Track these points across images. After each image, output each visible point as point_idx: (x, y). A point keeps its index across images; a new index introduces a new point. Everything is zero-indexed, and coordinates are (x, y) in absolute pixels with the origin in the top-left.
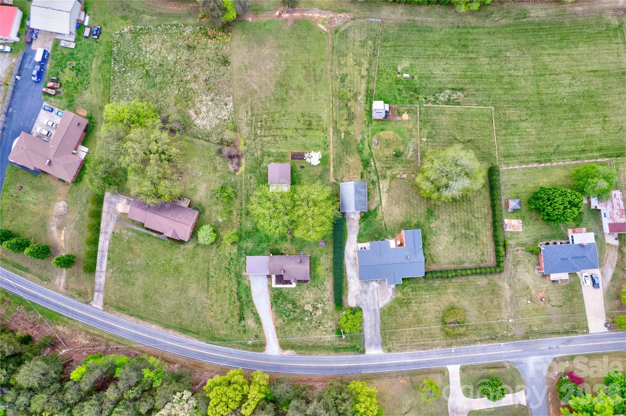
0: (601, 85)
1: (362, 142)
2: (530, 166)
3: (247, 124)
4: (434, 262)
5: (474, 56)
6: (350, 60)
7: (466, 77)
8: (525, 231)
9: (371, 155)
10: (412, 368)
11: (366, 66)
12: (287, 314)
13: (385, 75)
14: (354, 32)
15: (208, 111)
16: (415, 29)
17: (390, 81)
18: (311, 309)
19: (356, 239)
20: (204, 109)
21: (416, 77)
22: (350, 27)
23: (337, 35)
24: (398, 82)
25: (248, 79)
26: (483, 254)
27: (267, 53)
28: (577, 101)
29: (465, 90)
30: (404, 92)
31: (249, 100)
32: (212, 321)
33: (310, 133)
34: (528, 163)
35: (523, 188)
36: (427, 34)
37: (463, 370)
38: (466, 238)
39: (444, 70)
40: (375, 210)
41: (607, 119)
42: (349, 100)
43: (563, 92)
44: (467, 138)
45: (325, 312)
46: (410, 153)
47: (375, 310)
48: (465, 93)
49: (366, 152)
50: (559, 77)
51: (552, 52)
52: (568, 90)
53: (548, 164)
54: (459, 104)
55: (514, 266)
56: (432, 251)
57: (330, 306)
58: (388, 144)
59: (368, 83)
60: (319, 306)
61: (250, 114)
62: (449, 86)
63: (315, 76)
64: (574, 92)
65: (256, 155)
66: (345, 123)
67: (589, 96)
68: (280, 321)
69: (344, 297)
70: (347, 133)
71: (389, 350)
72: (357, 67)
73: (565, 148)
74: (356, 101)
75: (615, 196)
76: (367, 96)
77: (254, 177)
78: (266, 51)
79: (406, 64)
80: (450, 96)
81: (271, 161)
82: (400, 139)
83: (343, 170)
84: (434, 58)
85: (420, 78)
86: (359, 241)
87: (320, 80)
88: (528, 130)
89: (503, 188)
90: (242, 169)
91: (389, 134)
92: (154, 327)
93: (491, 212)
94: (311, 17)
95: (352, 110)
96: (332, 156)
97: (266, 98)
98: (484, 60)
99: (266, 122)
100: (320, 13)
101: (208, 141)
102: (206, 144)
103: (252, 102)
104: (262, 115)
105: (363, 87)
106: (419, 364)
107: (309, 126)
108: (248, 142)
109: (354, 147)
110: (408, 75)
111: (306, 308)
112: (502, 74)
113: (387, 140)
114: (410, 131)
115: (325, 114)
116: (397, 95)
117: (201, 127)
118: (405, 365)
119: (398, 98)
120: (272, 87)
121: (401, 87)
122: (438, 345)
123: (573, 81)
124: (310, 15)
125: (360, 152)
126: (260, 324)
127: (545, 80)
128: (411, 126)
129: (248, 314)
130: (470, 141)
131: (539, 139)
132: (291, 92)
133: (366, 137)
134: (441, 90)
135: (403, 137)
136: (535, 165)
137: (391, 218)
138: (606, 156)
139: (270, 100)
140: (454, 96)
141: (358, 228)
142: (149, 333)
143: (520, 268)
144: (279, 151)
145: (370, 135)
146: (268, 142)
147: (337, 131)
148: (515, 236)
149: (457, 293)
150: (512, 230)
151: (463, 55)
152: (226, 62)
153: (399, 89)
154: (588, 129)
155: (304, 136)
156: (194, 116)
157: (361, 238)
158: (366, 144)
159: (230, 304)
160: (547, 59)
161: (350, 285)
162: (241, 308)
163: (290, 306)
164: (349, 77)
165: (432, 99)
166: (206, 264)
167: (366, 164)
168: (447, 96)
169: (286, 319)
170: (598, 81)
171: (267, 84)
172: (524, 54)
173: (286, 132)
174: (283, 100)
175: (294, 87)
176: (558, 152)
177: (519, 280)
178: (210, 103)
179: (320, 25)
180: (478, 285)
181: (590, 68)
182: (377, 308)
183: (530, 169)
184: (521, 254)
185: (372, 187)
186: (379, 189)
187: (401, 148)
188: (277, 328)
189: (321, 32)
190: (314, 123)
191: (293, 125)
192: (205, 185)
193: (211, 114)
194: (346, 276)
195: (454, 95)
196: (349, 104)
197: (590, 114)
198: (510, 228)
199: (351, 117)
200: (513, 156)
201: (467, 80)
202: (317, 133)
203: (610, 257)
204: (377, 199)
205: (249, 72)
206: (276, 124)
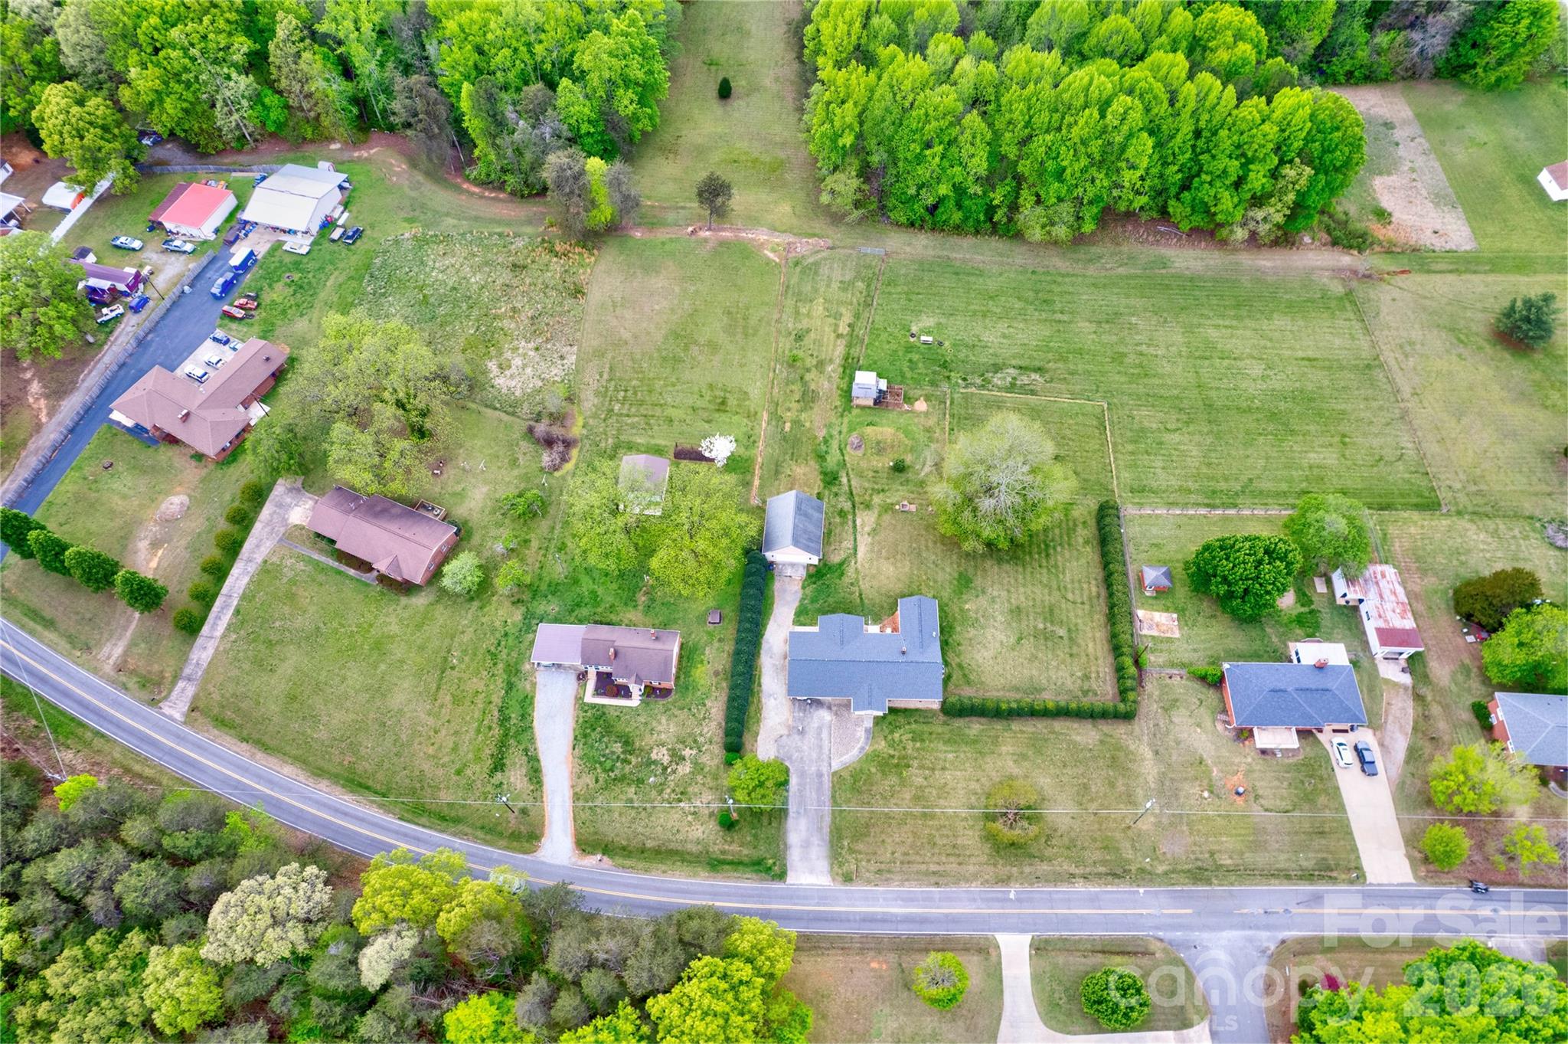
0: (1326, 383)
1: (826, 441)
2: (1191, 512)
3: (597, 393)
4: (968, 683)
5: (1065, 318)
6: (819, 309)
7: (1048, 350)
8: (1188, 639)
9: (843, 464)
10: (904, 930)
11: (847, 318)
12: (608, 764)
13: (884, 336)
14: (831, 268)
15: (524, 367)
16: (949, 269)
17: (894, 347)
18: (666, 760)
19: (792, 616)
20: (517, 362)
21: (947, 344)
22: (825, 259)
23: (798, 269)
24: (909, 349)
25: (614, 322)
26: (1086, 677)
27: (659, 285)
28: (1282, 406)
29: (1047, 371)
30: (920, 365)
31: (609, 356)
32: (426, 766)
33: (720, 416)
34: (1185, 506)
35: (1176, 552)
36: (972, 279)
37: (1039, 948)
38: (1046, 639)
39: (1004, 336)
40: (841, 564)
41: (1347, 440)
42: (808, 370)
43: (1251, 388)
45: (698, 767)
46: (927, 469)
47: (820, 775)
48: (1047, 376)
49: (832, 460)
50: (1240, 364)
51: (1221, 322)
52: (1261, 385)
53: (1232, 512)
54: (1033, 393)
55: (1165, 710)
56: (966, 660)
57: (713, 756)
58: (880, 448)
59: (849, 346)
60: (687, 752)
61: (606, 376)
62: (1013, 362)
63: (745, 327)
64: (1273, 390)
65: (603, 445)
66: (794, 406)
67: (1307, 399)
68: (589, 779)
69: (747, 738)
70: (797, 423)
71: (848, 879)
72: (831, 320)
73: (1267, 486)
74: (822, 372)
75: (1383, 576)
76: (845, 368)
78: (658, 282)
79: (929, 321)
80: (1014, 379)
82: (908, 442)
84: (984, 316)
85: (954, 345)
86: (797, 622)
87: (754, 335)
88: (1182, 447)
89: (1130, 548)
90: (569, 466)
91: (885, 429)
93: (1103, 592)
94: (753, 239)
95: (813, 386)
96: (760, 460)
97: (643, 354)
98: (1085, 326)
99: (635, 393)
100: (770, 235)
101: (513, 414)
102: (507, 418)
103: (613, 358)
104: (630, 380)
105: (840, 350)
106: (923, 920)
108: (591, 421)
109: (806, 448)
110: (930, 339)
111: (653, 756)
112: (1122, 349)
113: (878, 443)
114: (928, 430)
115: (756, 391)
116: (906, 369)
117: (505, 391)
118: (885, 919)
119: (909, 375)
120: (658, 337)
121: (916, 357)
122: (975, 877)
123: (1269, 372)
124: (750, 236)
125: (821, 458)
126: (541, 783)
127: (1212, 367)
128: (931, 423)
129: (514, 757)
131: (1209, 465)
132: (694, 349)
133: (835, 433)
134: (997, 368)
135: (914, 439)
136: (1203, 511)
137: (875, 583)
139: (651, 358)
140: (1025, 380)
141: (800, 595)
142: (271, 783)
143: (1180, 716)
144: (653, 442)
145: (845, 430)
146: (633, 426)
147: (777, 418)
148: (1164, 646)
149: (1023, 757)
150: (1155, 633)
151: (1044, 315)
152: (578, 292)
153: (910, 361)
154: (1312, 455)
155: (708, 422)
156: (495, 371)
157: (803, 615)
158: (835, 446)
159: (478, 732)
160: (1213, 333)
161: (765, 713)
162: (502, 745)
163: (618, 748)
164: (812, 335)
165: (978, 381)
166: (447, 641)
167: (830, 479)
168: (1009, 379)
169: (602, 776)
170: (1319, 376)
171: (648, 333)
172: (1165, 321)
173: (670, 412)
174: (677, 360)
175: (702, 340)
176: (1252, 492)
177: (1178, 743)
178: (532, 353)
179: (766, 252)
180: (1075, 744)
181: (1300, 354)
182: (825, 770)
183: (1191, 517)
184: (1181, 686)
185: (838, 520)
186: (855, 527)
187: (909, 459)
188: (576, 797)
189: (768, 262)
190: (732, 402)
191: (690, 402)
192: (485, 489)
193: (529, 370)
194: (759, 692)
195: (1024, 378)
196: (808, 377)
197: (1312, 428)
198: (1150, 628)
199: (808, 398)
200: (1151, 491)
201: (1050, 356)
202: (736, 418)
203: (1395, 710)
204: (848, 544)
205: (618, 311)
206: (654, 398)
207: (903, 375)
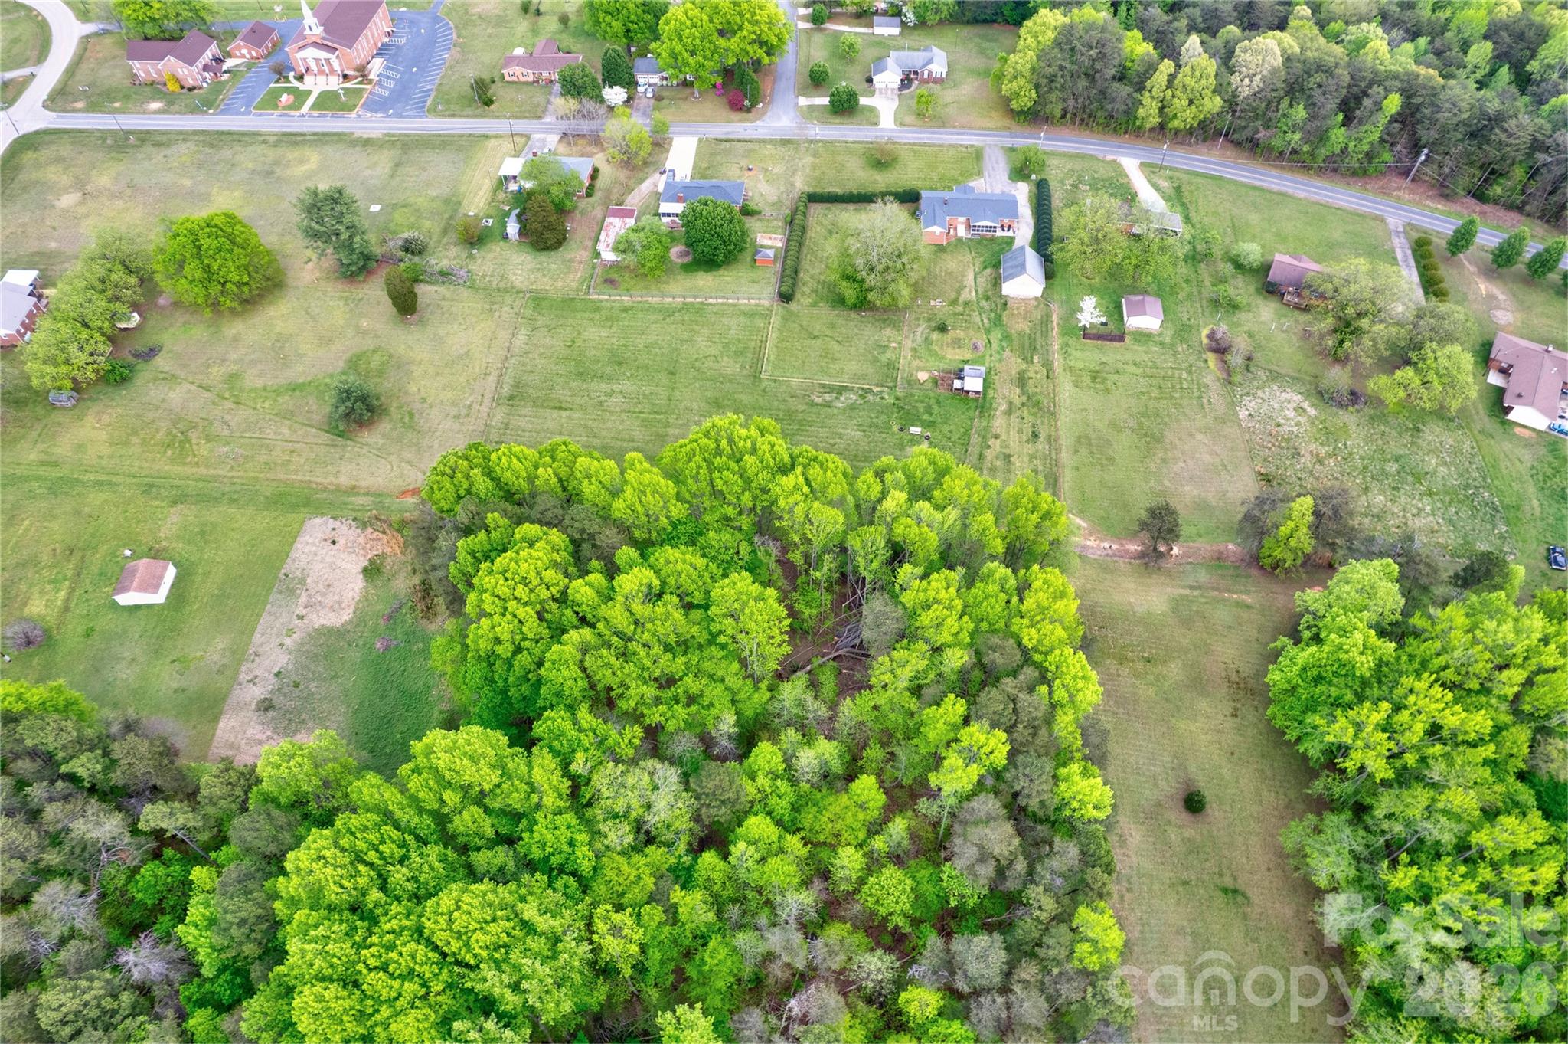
1: (1003, 349)
2: (720, 301)
3: (1207, 386)
7: (800, 423)
8: (754, 233)
9: (988, 331)
10: (942, 131)
11: (989, 454)
12: (1114, 186)
13: (956, 436)
15: (1282, 409)
17: (945, 428)
18: (1081, 186)
19: (1017, 240)
20: (1291, 414)
21: (895, 429)
24: (931, 425)
26: (826, 216)
27: (1187, 488)
28: (608, 370)
30: (922, 410)
31: (1209, 420)
32: (1219, 192)
33: (1093, 366)
34: (724, 304)
35: (742, 277)
37: (875, 124)
39: (840, 435)
40: (985, 268)
41: (568, 344)
42: (1023, 404)
43: (628, 386)
44: (819, 342)
45: (1062, 182)
46: (920, 329)
47: (990, 177)
48: (807, 401)
49: (996, 335)
50: (626, 407)
52: (617, 387)
53: (689, 301)
54: (823, 386)
55: (781, 201)
57: (1054, 185)
58: (957, 343)
59: (987, 428)
60: (1069, 188)
61: (1205, 401)
62: (836, 411)
63: (1090, 445)
65: (1185, 346)
66: (1031, 374)
68: (1122, 181)
69: (1035, 191)
70: (1028, 360)
71: (972, 146)
72: (1008, 451)
73: (654, 317)
74: (1011, 403)
76: (991, 408)
77: (1185, 319)
80: (838, 398)
81: (1160, 335)
82: (934, 347)
83: (1038, 315)
85: (890, 428)
86: (1012, 239)
87: (1079, 437)
89: (773, 280)
90: (1205, 332)
91: (955, 356)
92: (1302, 195)
93: (803, 256)
94: (1102, 540)
95: (1018, 391)
96: (1055, 334)
97: (1178, 421)
99: (1173, 387)
100: (1085, 547)
101: (1271, 371)
102: (1274, 368)
103: (1204, 416)
104: (1182, 398)
105: (999, 423)
106: (933, 133)
107: (1095, 376)
108: (1202, 365)
109: (1016, 344)
110: (913, 430)
111: (1088, 187)
113: (959, 348)
114: (917, 357)
115: (1067, 390)
116: (935, 407)
117: (1289, 390)
118: (952, 134)
119: (932, 401)
120: (1170, 436)
121: (926, 417)
123: (603, 398)
124: (1106, 545)
125: (1007, 337)
126: (1149, 181)
127: (653, 405)
128: (916, 363)
129: (1172, 192)
130: (815, 337)
131: (693, 330)
132: (1132, 423)
133: (995, 355)
135: (930, 350)
136: (711, 301)
137: (960, 258)
138: (592, 301)
140: (827, 397)
143: (773, 198)
144: (1145, 348)
145: (988, 357)
146: (1166, 361)
147: (1048, 365)
148: (771, 230)
149: (871, 180)
150: (775, 236)
153: (931, 414)
154: (605, 335)
155: (1103, 363)
156: (1306, 405)
157: (1009, 241)
158: (995, 346)
159: (1197, 202)
161: (1027, 199)
162: (1179, 197)
164: (1025, 438)
165: (870, 397)
167: (997, 322)
169: (1115, 182)
170: (561, 394)
173: (1139, 371)
174: (1145, 415)
175: (1128, 432)
176: (668, 312)
177: (778, 188)
178: (1282, 421)
179: (1084, 525)
181: (564, 414)
182: (988, 178)
183: (722, 298)
184: (768, 212)
185: (989, 293)
186: (976, 291)
187: (935, 336)
188: (1127, 176)
189: (1081, 513)
190: (1086, 379)
192: (1263, 319)
193: (1277, 406)
197: (593, 352)
198: (777, 238)
199: (1022, 380)
200: (745, 314)
201: (800, 416)
202: (1081, 365)
203: (638, 198)
204: (981, 280)
205: (1217, 460)
206: (1154, 382)
207: (938, 402)
